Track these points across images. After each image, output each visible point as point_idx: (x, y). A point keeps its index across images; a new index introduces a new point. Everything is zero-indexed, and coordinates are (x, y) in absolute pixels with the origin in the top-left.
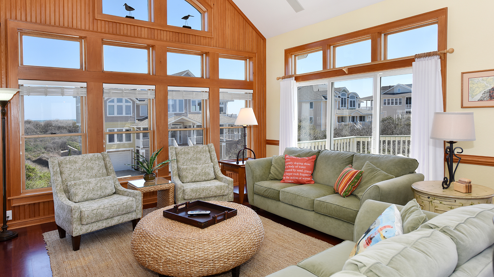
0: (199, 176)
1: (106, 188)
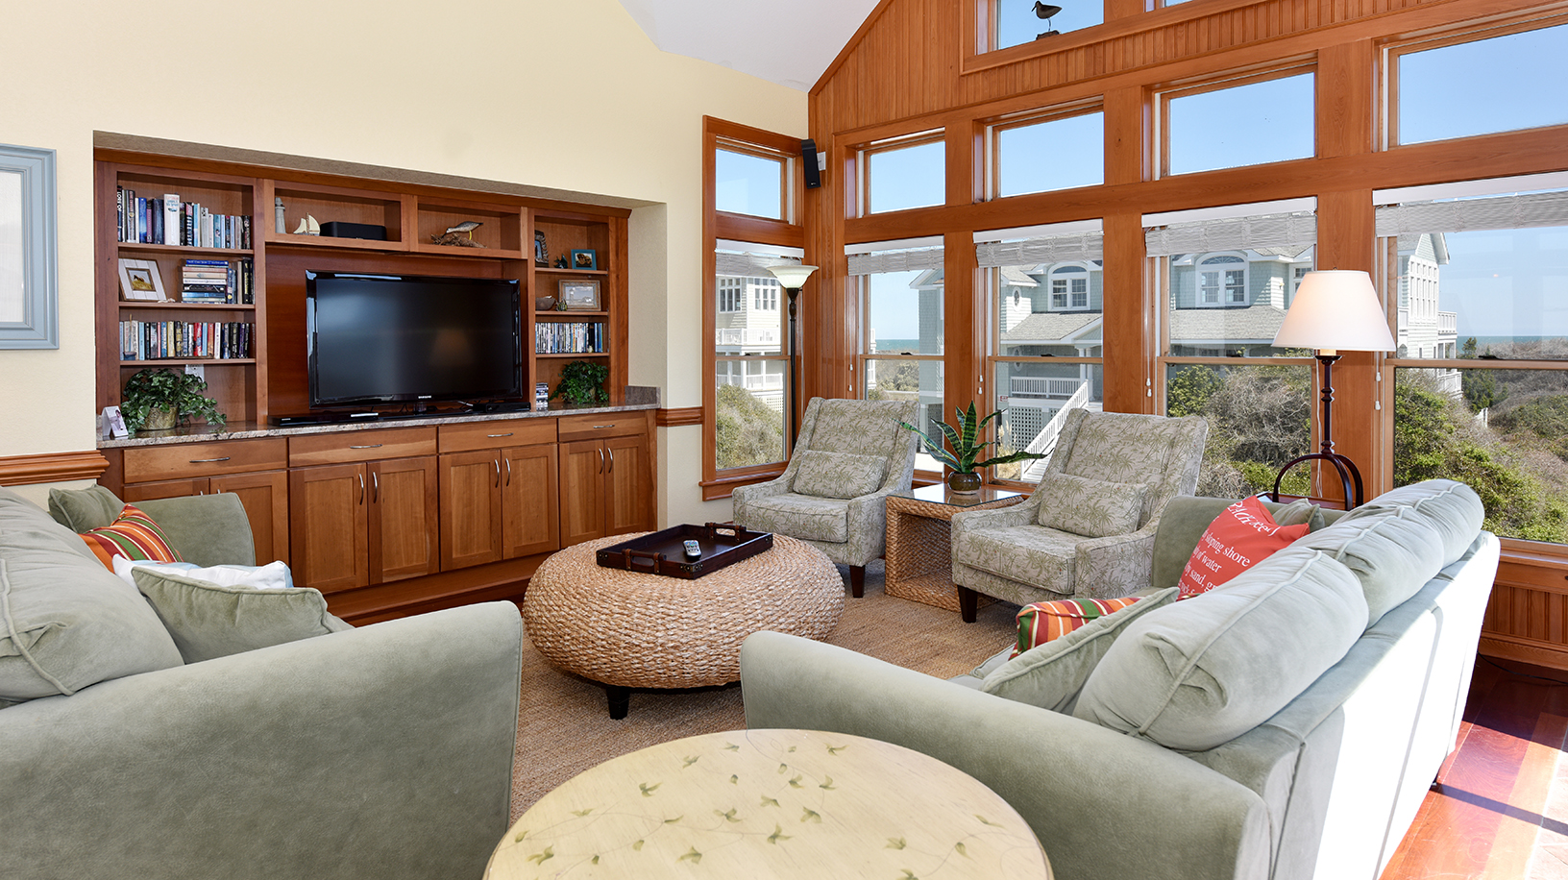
0: (1076, 514)
1: (849, 480)
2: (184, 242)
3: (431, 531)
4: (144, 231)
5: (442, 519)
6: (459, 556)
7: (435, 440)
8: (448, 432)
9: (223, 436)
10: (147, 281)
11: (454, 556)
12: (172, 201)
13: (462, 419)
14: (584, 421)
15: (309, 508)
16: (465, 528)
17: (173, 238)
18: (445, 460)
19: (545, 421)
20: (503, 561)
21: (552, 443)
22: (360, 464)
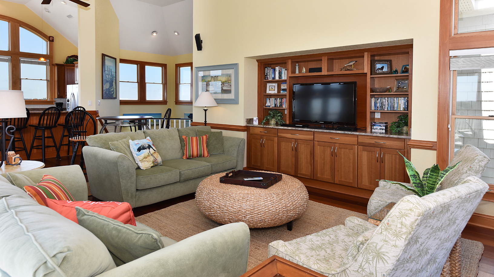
2: (279, 78)
3: (311, 165)
4: (273, 76)
5: (314, 162)
6: (320, 176)
7: (313, 136)
8: (317, 134)
9: (265, 126)
10: (274, 88)
11: (318, 175)
12: (277, 69)
13: (320, 130)
14: (370, 138)
15: (282, 149)
16: (322, 167)
17: (277, 78)
18: (316, 143)
19: (352, 136)
20: (334, 183)
21: (355, 145)
22: (293, 139)
